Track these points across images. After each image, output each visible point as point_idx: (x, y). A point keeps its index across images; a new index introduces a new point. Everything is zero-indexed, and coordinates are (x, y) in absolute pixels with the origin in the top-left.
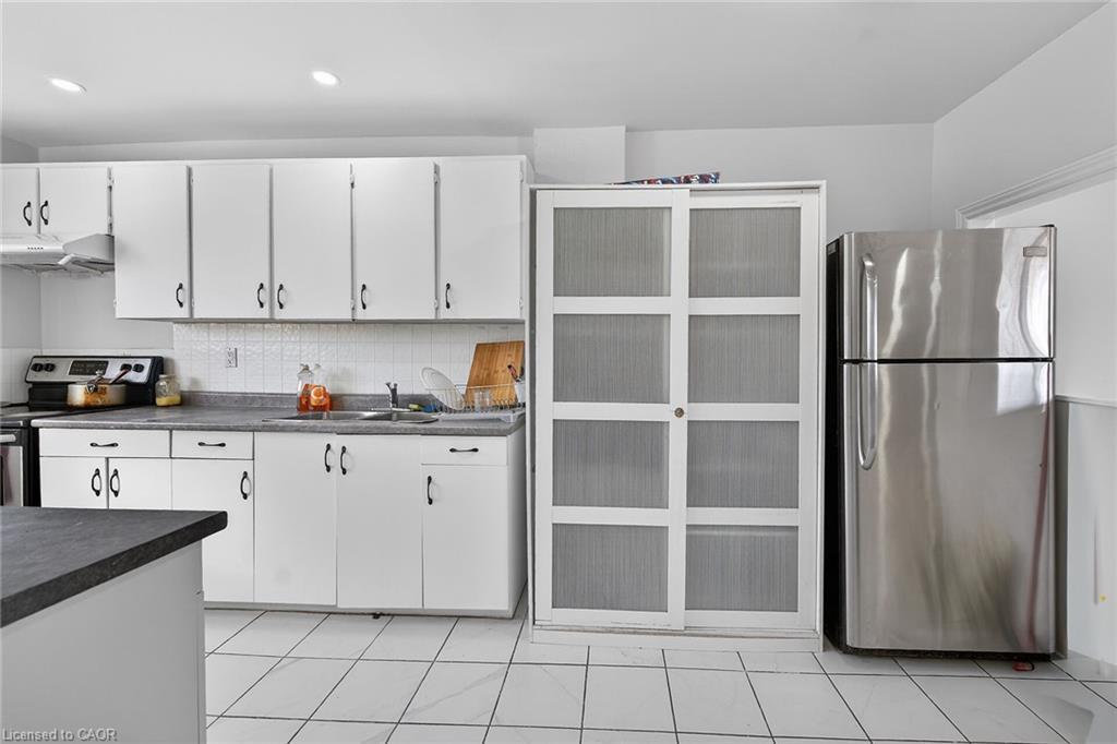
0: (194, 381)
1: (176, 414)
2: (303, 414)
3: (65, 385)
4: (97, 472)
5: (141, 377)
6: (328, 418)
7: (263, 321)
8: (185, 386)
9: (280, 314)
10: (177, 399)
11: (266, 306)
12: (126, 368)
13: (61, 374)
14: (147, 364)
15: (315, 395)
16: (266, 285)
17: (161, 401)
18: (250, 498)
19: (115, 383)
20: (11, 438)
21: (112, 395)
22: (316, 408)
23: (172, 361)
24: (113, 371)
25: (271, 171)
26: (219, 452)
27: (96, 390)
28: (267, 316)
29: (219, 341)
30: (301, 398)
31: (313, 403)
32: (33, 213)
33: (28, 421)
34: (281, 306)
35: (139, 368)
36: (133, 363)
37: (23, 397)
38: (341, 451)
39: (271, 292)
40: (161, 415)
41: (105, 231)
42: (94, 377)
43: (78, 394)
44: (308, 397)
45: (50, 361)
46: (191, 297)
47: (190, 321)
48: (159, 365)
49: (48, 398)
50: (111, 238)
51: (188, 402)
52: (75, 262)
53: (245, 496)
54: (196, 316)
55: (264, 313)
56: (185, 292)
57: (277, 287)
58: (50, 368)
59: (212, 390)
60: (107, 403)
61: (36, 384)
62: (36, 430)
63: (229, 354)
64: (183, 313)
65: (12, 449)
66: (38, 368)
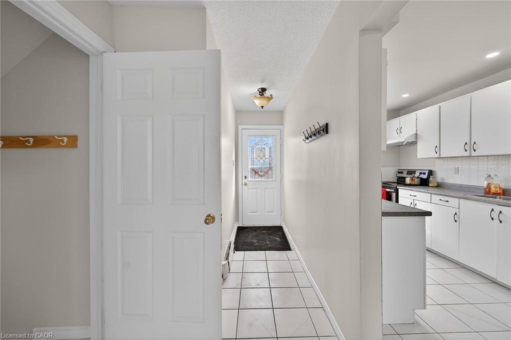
0: (442, 179)
1: (436, 189)
2: (487, 195)
3: (405, 178)
4: (411, 203)
5: (425, 177)
6: (500, 198)
7: (467, 157)
8: (439, 180)
9: (474, 154)
10: (436, 185)
11: (468, 151)
12: (421, 173)
13: (404, 175)
14: (427, 172)
15: (494, 188)
16: (468, 143)
17: (430, 185)
18: (458, 222)
19: (417, 178)
20: (393, 191)
21: (417, 181)
22: (494, 194)
23: (435, 171)
24: (417, 174)
25: (471, 98)
26: (446, 204)
27: (412, 179)
28: (468, 155)
29: (452, 165)
30: (486, 189)
31: (492, 191)
32: (398, 131)
33: (396, 187)
34: (475, 150)
35: (424, 174)
36: (423, 172)
37: (396, 181)
38: (499, 213)
39: (470, 146)
40: (430, 189)
41: (415, 133)
42: (412, 176)
43: (408, 181)
44: (490, 189)
45: (402, 171)
46: (440, 150)
47: (440, 158)
48: (431, 173)
49: (401, 181)
50: (417, 134)
51: (439, 186)
52: (408, 143)
53: (456, 221)
54: (441, 156)
55: (467, 154)
56: (438, 148)
57: (473, 143)
58: (402, 173)
59: (449, 182)
60: (415, 184)
61: (399, 177)
62: (398, 189)
63: (456, 169)
64: (437, 156)
65: (393, 193)
66: (399, 173)
